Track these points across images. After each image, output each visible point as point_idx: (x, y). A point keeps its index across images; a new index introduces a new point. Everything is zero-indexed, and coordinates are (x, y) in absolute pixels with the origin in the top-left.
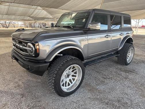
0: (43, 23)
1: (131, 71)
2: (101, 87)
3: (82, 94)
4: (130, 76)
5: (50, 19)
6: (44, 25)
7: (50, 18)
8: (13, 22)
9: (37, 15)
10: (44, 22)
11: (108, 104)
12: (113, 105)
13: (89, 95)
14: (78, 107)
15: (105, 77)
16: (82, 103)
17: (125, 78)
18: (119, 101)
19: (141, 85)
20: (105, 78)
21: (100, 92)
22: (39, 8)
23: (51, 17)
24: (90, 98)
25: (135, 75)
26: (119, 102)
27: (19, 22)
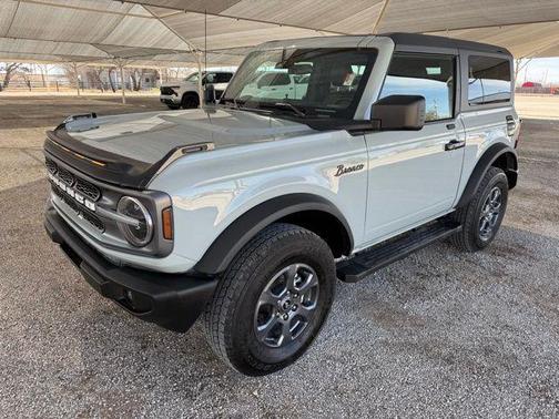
0: (144, 70)
1: (510, 251)
2: (419, 308)
3: (354, 332)
4: (511, 268)
5: (177, 56)
6: (147, 80)
7: (180, 52)
8: (25, 65)
9: (129, 40)
10: (148, 67)
11: (451, 363)
12: (470, 363)
13: (382, 333)
14: (352, 375)
15: (423, 271)
16: (360, 361)
17: (495, 274)
18: (488, 351)
19: (553, 295)
20: (424, 277)
21: (418, 324)
22: (138, 9)
23: (183, 46)
24: (385, 343)
25: (527, 262)
26: (486, 354)
27: (49, 66)
